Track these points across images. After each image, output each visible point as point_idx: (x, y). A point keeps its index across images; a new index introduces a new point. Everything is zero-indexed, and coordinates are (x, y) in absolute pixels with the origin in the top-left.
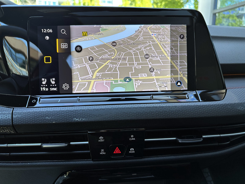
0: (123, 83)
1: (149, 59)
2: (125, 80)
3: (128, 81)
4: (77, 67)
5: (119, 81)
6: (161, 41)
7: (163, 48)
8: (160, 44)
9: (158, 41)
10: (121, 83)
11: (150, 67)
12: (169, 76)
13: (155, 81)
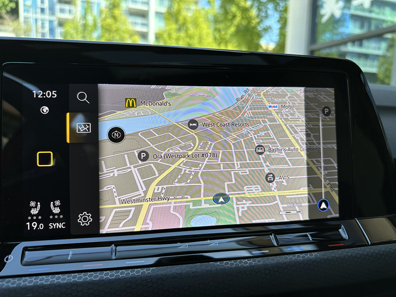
0: (213, 206)
1: (263, 156)
2: (216, 201)
3: (222, 203)
4: (112, 175)
5: (203, 202)
6: (286, 120)
7: (291, 134)
8: (286, 125)
9: (281, 119)
10: (207, 206)
11: (267, 171)
12: (304, 191)
13: (278, 201)
